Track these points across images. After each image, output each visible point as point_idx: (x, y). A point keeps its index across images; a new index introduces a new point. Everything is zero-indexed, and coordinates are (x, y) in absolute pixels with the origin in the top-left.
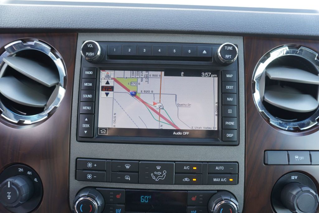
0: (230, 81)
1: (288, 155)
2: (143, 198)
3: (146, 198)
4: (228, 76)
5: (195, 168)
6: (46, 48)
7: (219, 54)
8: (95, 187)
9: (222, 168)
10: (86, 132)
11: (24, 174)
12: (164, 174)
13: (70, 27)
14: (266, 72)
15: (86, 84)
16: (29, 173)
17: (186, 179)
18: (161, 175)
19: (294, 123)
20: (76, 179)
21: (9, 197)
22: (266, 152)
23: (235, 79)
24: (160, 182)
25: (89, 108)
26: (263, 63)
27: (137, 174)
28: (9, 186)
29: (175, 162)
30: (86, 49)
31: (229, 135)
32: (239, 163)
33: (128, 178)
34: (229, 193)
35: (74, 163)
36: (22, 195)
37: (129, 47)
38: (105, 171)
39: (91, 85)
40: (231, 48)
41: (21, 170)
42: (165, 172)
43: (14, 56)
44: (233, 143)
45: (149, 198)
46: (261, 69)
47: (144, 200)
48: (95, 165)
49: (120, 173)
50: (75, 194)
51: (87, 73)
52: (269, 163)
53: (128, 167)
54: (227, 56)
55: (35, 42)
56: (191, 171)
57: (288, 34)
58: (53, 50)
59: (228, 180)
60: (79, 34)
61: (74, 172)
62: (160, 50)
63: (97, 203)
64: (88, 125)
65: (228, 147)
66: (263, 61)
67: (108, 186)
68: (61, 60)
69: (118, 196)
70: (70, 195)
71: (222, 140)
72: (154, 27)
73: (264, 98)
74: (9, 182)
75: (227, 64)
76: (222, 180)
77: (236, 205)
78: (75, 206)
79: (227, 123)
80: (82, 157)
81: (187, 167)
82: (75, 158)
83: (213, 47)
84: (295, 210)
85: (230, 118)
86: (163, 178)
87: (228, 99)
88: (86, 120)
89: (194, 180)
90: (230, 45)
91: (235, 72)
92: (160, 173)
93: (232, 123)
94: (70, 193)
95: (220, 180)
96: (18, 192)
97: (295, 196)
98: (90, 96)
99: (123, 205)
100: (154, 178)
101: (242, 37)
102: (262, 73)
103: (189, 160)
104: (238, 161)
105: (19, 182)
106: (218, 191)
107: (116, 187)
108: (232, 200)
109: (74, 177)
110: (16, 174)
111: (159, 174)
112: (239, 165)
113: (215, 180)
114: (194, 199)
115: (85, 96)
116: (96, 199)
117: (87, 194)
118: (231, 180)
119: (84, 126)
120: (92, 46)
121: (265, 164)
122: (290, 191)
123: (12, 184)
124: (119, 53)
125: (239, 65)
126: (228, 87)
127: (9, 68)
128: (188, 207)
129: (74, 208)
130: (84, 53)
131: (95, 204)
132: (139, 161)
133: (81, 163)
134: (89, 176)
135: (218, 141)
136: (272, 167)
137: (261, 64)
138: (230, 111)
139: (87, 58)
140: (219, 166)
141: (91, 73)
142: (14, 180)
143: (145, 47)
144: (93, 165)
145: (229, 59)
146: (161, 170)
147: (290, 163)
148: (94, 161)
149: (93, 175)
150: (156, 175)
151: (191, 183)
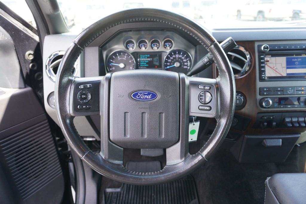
3: (283, 101)
8: (267, 98)
10: (263, 78)
16: (239, 95)
17: (300, 92)
20: (260, 95)
21: (238, 102)
24: (291, 94)
25: (264, 69)
27: (283, 91)
29: (296, 87)
33: (279, 93)
35: (259, 89)
37: (276, 46)
38: (271, 91)
39: (263, 61)
49: (276, 91)
53: (279, 89)
56: (302, 90)
58: (245, 49)
60: (255, 42)
61: (259, 93)
62: (288, 47)
67: (272, 97)
68: (249, 52)
69: (276, 100)
80: (262, 87)
81: (300, 88)
88: (263, 73)
89: (303, 92)
92: (291, 91)
96: (241, 100)
98: (264, 65)
99: (277, 103)
100: (289, 92)
103: (300, 86)
107: (276, 97)
115: (262, 65)
119: (263, 75)
120: (266, 47)
123: (239, 97)
128: (301, 103)
130: (264, 49)
132: (283, 87)
133: (261, 89)
134: (265, 93)
141: (263, 56)
143: (282, 46)
146: (291, 90)
148: (267, 88)
149: (267, 93)
150: (290, 92)
151: (301, 94)
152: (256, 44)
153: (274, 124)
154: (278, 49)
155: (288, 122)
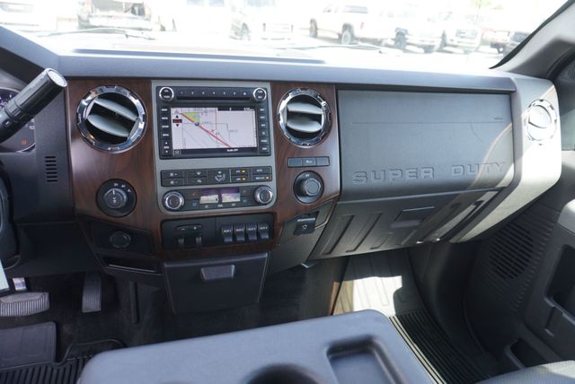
0: (262, 114)
1: (302, 160)
4: (261, 110)
5: (244, 171)
6: (125, 92)
7: (255, 96)
8: (177, 190)
9: (261, 170)
10: (166, 152)
12: (224, 176)
14: (287, 107)
15: (163, 118)
16: (123, 186)
17: (238, 179)
18: (222, 177)
19: (307, 141)
20: (162, 186)
21: (115, 201)
22: (289, 159)
23: (266, 112)
27: (205, 178)
28: (114, 194)
29: (230, 168)
31: (264, 149)
33: (200, 181)
34: (267, 187)
35: (160, 175)
37: (192, 90)
38: (183, 177)
39: (166, 118)
40: (261, 92)
41: (116, 185)
44: (267, 154)
46: (283, 104)
48: (176, 175)
49: (194, 178)
51: (163, 110)
53: (199, 174)
54: (260, 97)
55: (116, 87)
56: (241, 174)
58: (132, 94)
59: (265, 178)
60: (152, 81)
61: (160, 181)
62: (214, 93)
65: (264, 157)
66: (284, 99)
68: (140, 101)
69: (194, 194)
70: (159, 197)
71: (260, 153)
73: (286, 123)
74: (113, 191)
75: (260, 102)
76: (261, 178)
77: (271, 191)
79: (262, 141)
80: (165, 170)
81: (239, 171)
82: (160, 171)
83: (250, 91)
85: (264, 137)
86: (223, 179)
87: (262, 125)
88: (166, 143)
89: (244, 179)
90: (261, 90)
91: (266, 107)
92: (220, 176)
93: (266, 141)
94: (158, 195)
96: (121, 198)
98: (167, 127)
100: (217, 180)
101: (270, 83)
102: (284, 108)
103: (239, 167)
104: (271, 166)
105: (120, 190)
106: (260, 186)
109: (160, 185)
112: (272, 168)
113: (257, 179)
114: (244, 191)
115: (163, 127)
118: (267, 178)
119: (165, 147)
120: (168, 91)
121: (288, 166)
123: (116, 192)
125: (268, 103)
126: (262, 117)
132: (206, 169)
133: (164, 174)
134: (172, 182)
135: (257, 153)
136: (292, 169)
137: (283, 101)
138: (264, 133)
139: (165, 100)
140: (259, 169)
141: (166, 110)
143: (203, 90)
144: (174, 175)
145: (261, 99)
146: (222, 174)
147: (304, 166)
148: (174, 171)
149: (175, 181)
150: (219, 178)
151: (241, 182)
152: (154, 85)
153: (199, 240)
154: (196, 95)
155: (228, 234)
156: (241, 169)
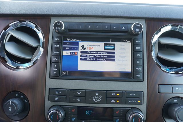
0: (138, 45)
1: (172, 87)
2: (87, 112)
3: (89, 112)
4: (137, 42)
5: (118, 94)
6: (33, 25)
7: (132, 29)
8: (60, 105)
9: (134, 94)
10: (55, 73)
11: (19, 97)
12: (100, 98)
13: (47, 14)
14: (158, 40)
15: (55, 46)
16: (22, 97)
17: (113, 101)
18: (98, 98)
19: (175, 69)
20: (49, 100)
21: (10, 110)
22: (159, 86)
23: (141, 44)
24: (98, 103)
25: (57, 59)
26: (157, 34)
27: (84, 97)
28: (10, 104)
29: (106, 91)
30: (56, 26)
31: (138, 76)
32: (144, 92)
33: (79, 100)
34: (138, 109)
35: (48, 91)
36: (18, 109)
37: (81, 25)
38: (66, 96)
39: (58, 46)
40: (139, 26)
41: (17, 95)
42: (101, 97)
43: (14, 30)
44: (140, 80)
45: (91, 112)
46: (156, 38)
47: (88, 113)
48: (60, 92)
49: (75, 97)
50: (48, 109)
51: (56, 39)
52: (161, 92)
53: (79, 94)
54: (137, 30)
55: (26, 22)
56: (116, 96)
57: (171, 18)
58: (36, 27)
59: (137, 101)
60: (52, 17)
61: (48, 96)
62: (98, 27)
63: (61, 114)
64: (56, 69)
65: (137, 82)
67: (68, 105)
68: (41, 32)
69: (73, 111)
70: (45, 110)
71: (134, 78)
72: (94, 14)
73: (157, 54)
74: (10, 102)
75: (136, 34)
76: (134, 102)
77: (142, 116)
78: (49, 116)
79: (136, 68)
80: (52, 87)
81: (114, 94)
82: (49, 88)
83: (128, 25)
84: (177, 119)
85: (138, 65)
86: (99, 100)
87: (137, 55)
88: (55, 66)
89: (118, 101)
90: (139, 24)
91: (141, 39)
93: (140, 69)
94: (45, 109)
95: (133, 101)
96: (15, 107)
97: (177, 111)
98: (58, 53)
99: (76, 116)
100: (94, 100)
101: (145, 20)
102: (156, 41)
103: (114, 90)
104: (143, 91)
105: (16, 102)
106: (131, 108)
107: (72, 105)
108: (140, 113)
109: (48, 99)
110: (15, 97)
111: (97, 98)
112: (144, 93)
113: (130, 101)
114: (117, 112)
115: (55, 53)
116: (61, 112)
117: (55, 109)
118: (139, 102)
119: (54, 69)
120: (59, 24)
121: (158, 92)
122: (173, 108)
123: (12, 102)
124: (74, 28)
125: (143, 36)
126: (137, 48)
127: (12, 36)
128: (114, 117)
129: (48, 117)
130: (55, 28)
131: (60, 115)
132: (86, 90)
133: (52, 91)
134: (57, 99)
135: (131, 79)
136: (163, 94)
137: (156, 35)
138: (138, 62)
139: (56, 31)
140: (132, 93)
141: (58, 39)
142: (13, 100)
143: (89, 25)
144: (59, 92)
145: (138, 32)
146: (98, 96)
147: (173, 92)
148: (59, 90)
149: (59, 98)
150: (96, 99)
151: (116, 103)
154: (83, 29)
156: (116, 92)
